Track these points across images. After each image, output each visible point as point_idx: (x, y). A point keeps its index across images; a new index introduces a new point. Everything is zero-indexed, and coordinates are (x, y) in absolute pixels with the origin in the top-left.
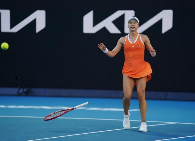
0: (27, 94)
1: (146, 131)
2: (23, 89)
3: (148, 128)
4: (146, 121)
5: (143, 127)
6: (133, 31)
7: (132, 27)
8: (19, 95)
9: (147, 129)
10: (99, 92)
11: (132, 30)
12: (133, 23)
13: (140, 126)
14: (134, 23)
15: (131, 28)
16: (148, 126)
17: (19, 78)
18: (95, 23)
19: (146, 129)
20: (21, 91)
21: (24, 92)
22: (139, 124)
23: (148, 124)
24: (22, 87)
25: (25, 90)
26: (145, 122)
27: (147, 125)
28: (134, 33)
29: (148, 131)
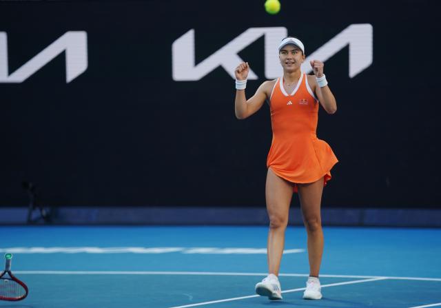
0: (49, 221)
1: (320, 298)
2: (41, 210)
3: (322, 290)
4: (320, 276)
5: (313, 290)
6: (290, 72)
7: (287, 61)
8: (31, 223)
9: (321, 293)
10: (212, 212)
11: (288, 68)
12: (290, 53)
13: (305, 286)
14: (293, 52)
15: (287, 63)
16: (323, 286)
17: (31, 185)
18: (200, 56)
19: (319, 293)
20: (36, 214)
21: (43, 217)
22: (303, 283)
23: (322, 281)
24: (37, 204)
25: (44, 212)
26: (317, 277)
27: (321, 284)
28: (293, 74)
29: (322, 298)
